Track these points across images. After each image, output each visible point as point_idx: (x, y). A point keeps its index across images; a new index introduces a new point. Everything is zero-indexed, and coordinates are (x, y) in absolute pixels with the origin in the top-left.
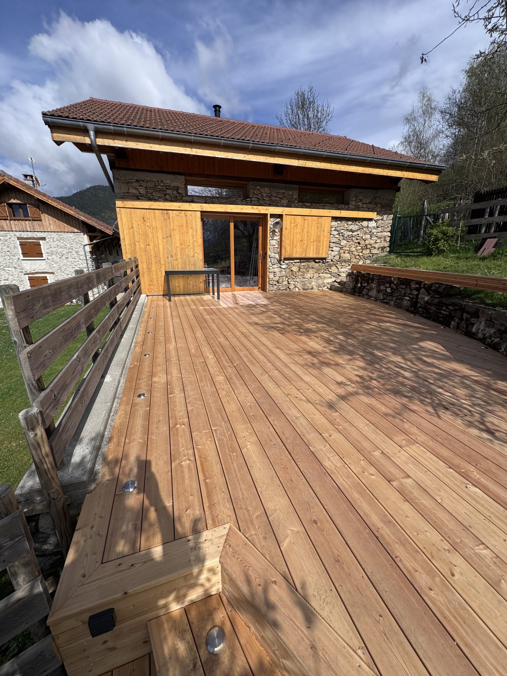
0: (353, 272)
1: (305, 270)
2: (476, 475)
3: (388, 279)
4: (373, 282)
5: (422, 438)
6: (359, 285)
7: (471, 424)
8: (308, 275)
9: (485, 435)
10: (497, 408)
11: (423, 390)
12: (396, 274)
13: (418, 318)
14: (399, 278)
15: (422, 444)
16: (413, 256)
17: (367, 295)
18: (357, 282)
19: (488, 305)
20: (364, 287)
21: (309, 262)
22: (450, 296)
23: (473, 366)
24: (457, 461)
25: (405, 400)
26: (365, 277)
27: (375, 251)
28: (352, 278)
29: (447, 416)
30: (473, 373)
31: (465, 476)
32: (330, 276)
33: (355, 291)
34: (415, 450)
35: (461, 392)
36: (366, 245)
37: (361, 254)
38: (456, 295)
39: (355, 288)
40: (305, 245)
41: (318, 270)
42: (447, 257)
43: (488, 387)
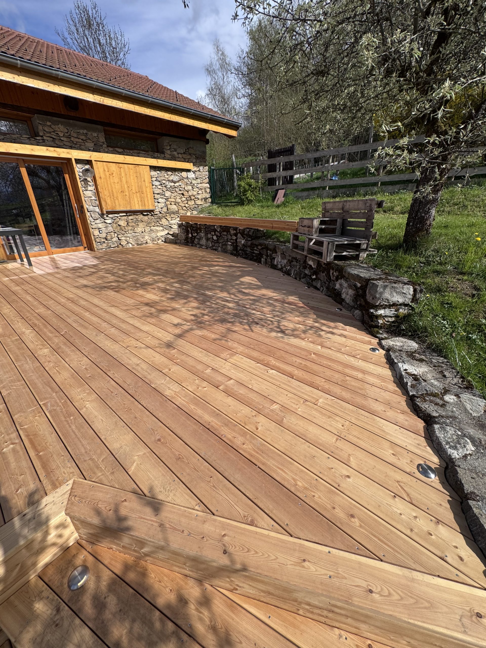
0: (182, 223)
1: (134, 225)
2: (273, 362)
3: (213, 228)
4: (201, 231)
5: (241, 349)
6: (190, 235)
7: (272, 330)
8: (139, 229)
9: (280, 335)
10: (288, 316)
11: (242, 314)
12: (218, 223)
13: (240, 259)
14: (221, 226)
15: (241, 354)
16: (231, 206)
17: (199, 244)
18: (187, 232)
19: (281, 242)
20: (195, 237)
21: (137, 215)
22: (257, 238)
23: (275, 289)
24: (262, 357)
25: (229, 325)
26: (193, 227)
27: (199, 202)
28: (183, 229)
29: (257, 329)
30: (275, 294)
31: (267, 365)
32: (162, 228)
33: (188, 242)
34: (237, 359)
35: (267, 309)
36: (190, 196)
37: (187, 205)
38: (262, 237)
39: (187, 238)
40: (127, 197)
41: (148, 224)
42: (254, 206)
43: (283, 302)
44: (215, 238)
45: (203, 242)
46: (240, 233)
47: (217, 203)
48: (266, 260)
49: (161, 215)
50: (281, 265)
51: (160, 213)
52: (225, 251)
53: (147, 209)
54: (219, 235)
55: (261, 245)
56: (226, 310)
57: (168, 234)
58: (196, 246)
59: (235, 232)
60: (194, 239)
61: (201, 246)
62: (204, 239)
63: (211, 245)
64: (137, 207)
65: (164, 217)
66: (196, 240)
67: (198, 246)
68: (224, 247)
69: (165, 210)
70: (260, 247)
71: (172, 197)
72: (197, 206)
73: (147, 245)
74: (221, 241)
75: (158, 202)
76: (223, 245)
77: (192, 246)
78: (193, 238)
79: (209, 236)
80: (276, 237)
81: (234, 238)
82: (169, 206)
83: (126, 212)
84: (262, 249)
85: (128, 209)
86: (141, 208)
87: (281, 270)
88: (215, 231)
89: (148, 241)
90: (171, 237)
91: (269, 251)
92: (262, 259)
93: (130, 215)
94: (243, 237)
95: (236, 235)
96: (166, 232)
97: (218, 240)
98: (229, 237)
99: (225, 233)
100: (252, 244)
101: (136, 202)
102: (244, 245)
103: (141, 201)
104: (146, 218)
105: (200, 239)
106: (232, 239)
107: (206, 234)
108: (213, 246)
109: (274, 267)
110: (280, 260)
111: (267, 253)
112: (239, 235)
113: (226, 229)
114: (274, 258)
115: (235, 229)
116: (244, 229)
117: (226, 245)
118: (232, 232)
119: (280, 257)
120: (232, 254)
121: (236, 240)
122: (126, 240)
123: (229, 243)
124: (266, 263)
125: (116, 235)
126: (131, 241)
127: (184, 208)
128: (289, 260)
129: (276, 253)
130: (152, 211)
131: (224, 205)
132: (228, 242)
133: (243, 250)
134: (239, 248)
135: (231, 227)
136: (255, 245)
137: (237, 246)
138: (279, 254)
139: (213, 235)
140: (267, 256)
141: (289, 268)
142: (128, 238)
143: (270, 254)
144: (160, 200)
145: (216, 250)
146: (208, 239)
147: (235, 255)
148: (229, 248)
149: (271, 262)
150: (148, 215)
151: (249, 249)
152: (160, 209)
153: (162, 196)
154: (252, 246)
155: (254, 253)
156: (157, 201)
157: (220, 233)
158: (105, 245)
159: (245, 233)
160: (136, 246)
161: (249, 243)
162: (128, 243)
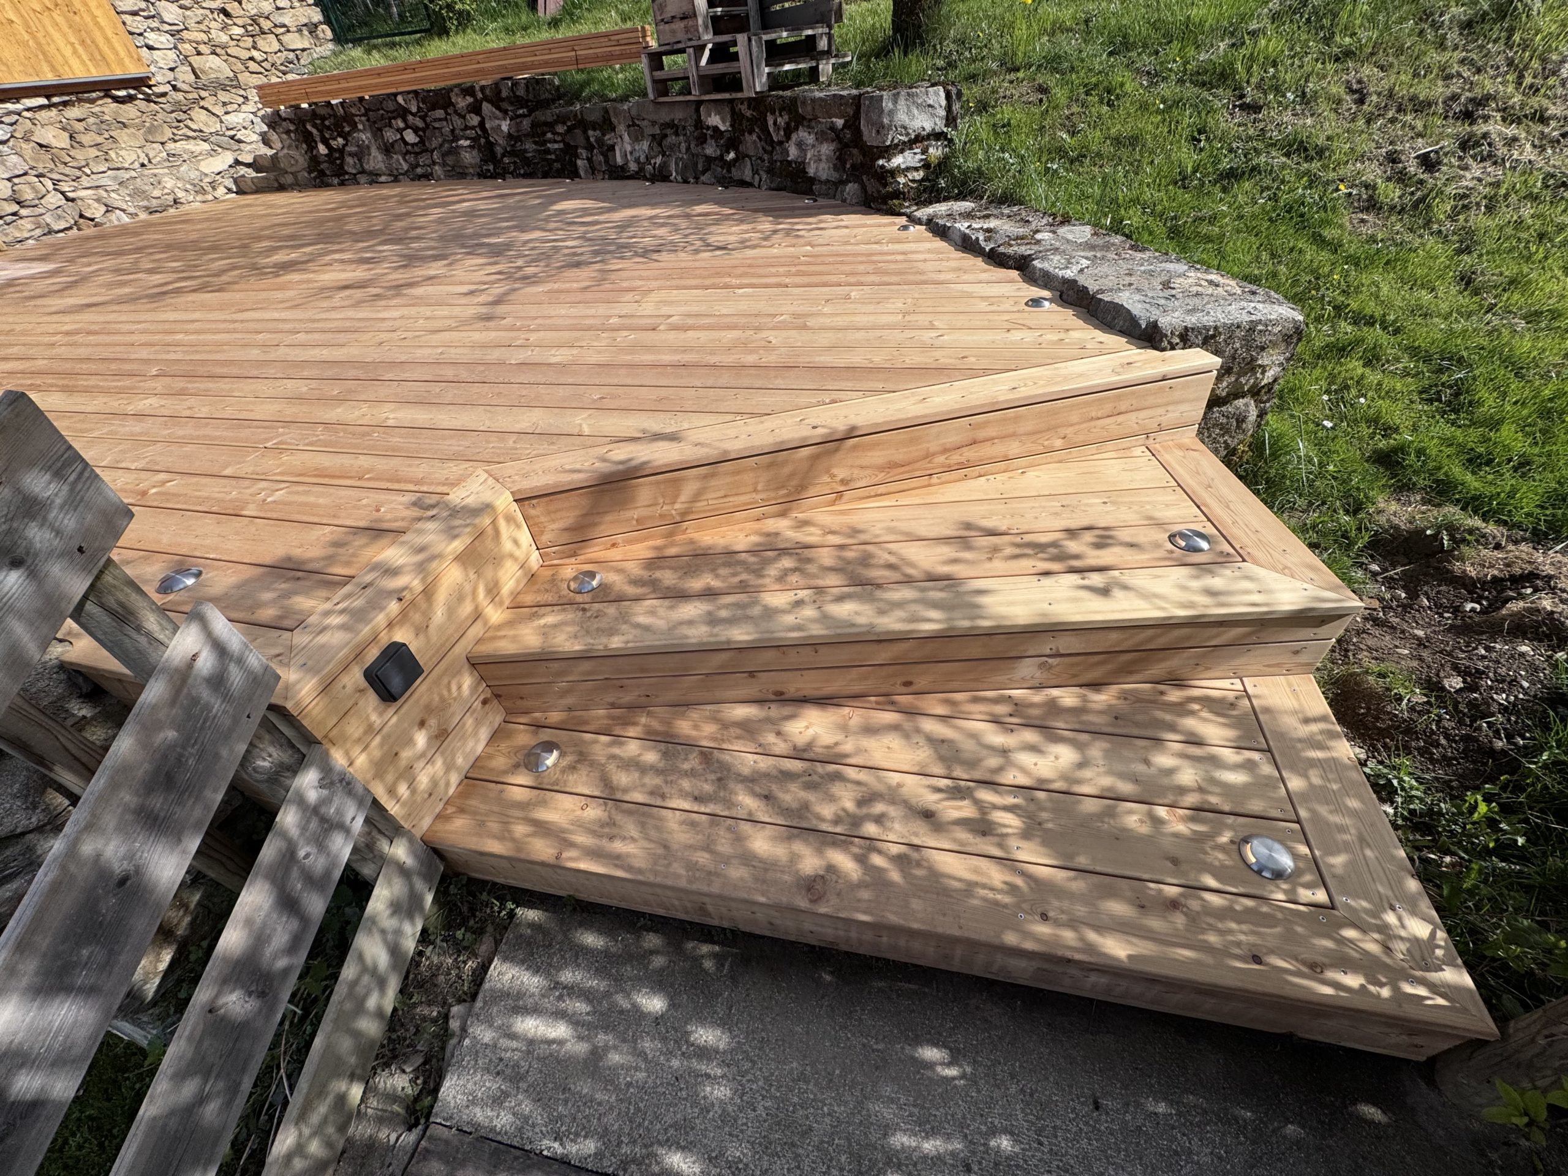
0: (277, 113)
1: (100, 140)
2: (734, 281)
3: (391, 106)
4: (354, 126)
5: (654, 284)
6: (322, 149)
7: (697, 251)
8: (128, 153)
9: (718, 253)
10: (712, 229)
11: (612, 248)
12: (402, 83)
14: (416, 92)
15: (659, 289)
17: (363, 172)
18: (309, 141)
20: (341, 151)
21: (93, 101)
23: (654, 205)
24: (708, 282)
25: (597, 266)
26: (323, 118)
27: (295, 41)
28: (288, 132)
29: (664, 256)
30: (658, 211)
31: (726, 286)
32: (206, 146)
33: (322, 173)
34: (655, 296)
35: (661, 232)
36: (254, 20)
37: (255, 54)
39: (314, 162)
41: (151, 130)
43: (688, 216)
44: (410, 137)
45: (376, 160)
46: (486, 98)
47: (357, 42)
48: (589, 160)
49: (179, 96)
50: (637, 161)
51: (174, 88)
52: (457, 174)
53: (119, 73)
54: (419, 123)
55: (561, 119)
56: (566, 251)
57: (237, 162)
58: (354, 181)
59: (470, 100)
60: (342, 158)
61: (373, 178)
62: (374, 152)
63: (405, 167)
64: (79, 71)
65: (195, 101)
66: (349, 160)
67: (363, 179)
68: (450, 160)
69: (185, 76)
70: (561, 129)
71: (191, 24)
72: (291, 56)
73: (183, 209)
74: (435, 143)
75: (150, 48)
76: (444, 155)
77: (342, 184)
78: (336, 156)
79: (390, 135)
80: (595, 94)
81: (474, 120)
82: (196, 61)
83: (46, 91)
84: (570, 130)
85: (49, 78)
86: (95, 73)
87: (639, 175)
88: (403, 112)
89: (180, 194)
90: (251, 173)
91: (590, 133)
92: (579, 162)
93: (65, 104)
94: (499, 108)
95: (476, 109)
96: (229, 158)
97: (422, 141)
98: (458, 122)
99: (439, 113)
100: (534, 125)
101: (68, 51)
102: (510, 136)
103: (83, 42)
104: (129, 111)
105: (361, 154)
106: (466, 128)
107: (377, 132)
108: (414, 167)
109: (618, 173)
110: (629, 148)
111: (588, 138)
112: (486, 107)
113: (438, 99)
114: (612, 148)
115: (469, 91)
116: (496, 84)
117: (455, 151)
118: (462, 103)
119: (626, 137)
120: (483, 175)
121: (482, 124)
122: (98, 200)
123: (462, 142)
124: (593, 170)
125: (49, 185)
126: (115, 199)
127: (253, 66)
128: (653, 136)
129: (613, 129)
130: (140, 82)
131: (386, 45)
132: (456, 139)
133: (512, 153)
134: (499, 150)
135: (449, 90)
136: (546, 124)
137: (490, 145)
138: (621, 128)
139: (400, 131)
140: (590, 148)
141: (659, 160)
142: (102, 192)
143: (598, 140)
144: (152, 38)
145: (427, 177)
146: (388, 149)
147: (494, 176)
148: (469, 157)
149: (607, 162)
150: (131, 99)
151: (529, 146)
152: (170, 75)
153: (155, 24)
154: (538, 131)
155: (548, 151)
156: (140, 41)
157: (423, 118)
158: (26, 224)
159: (504, 94)
160: (143, 216)
161: (526, 123)
162: (109, 209)
